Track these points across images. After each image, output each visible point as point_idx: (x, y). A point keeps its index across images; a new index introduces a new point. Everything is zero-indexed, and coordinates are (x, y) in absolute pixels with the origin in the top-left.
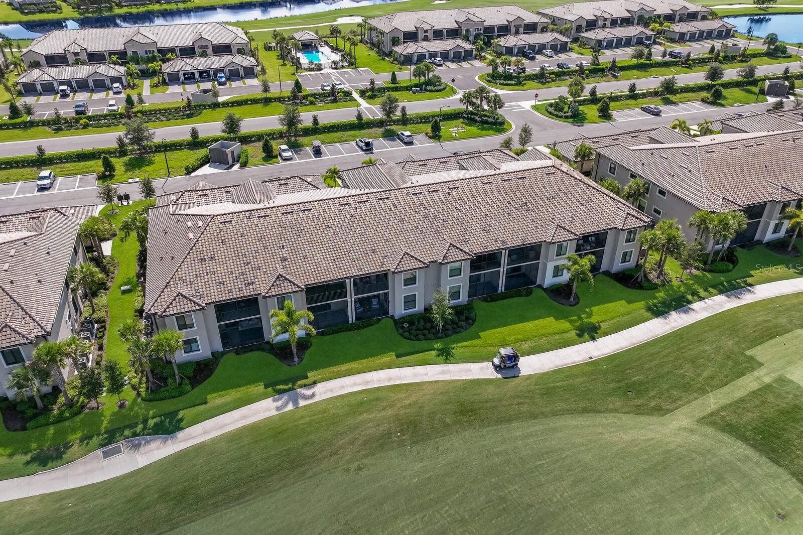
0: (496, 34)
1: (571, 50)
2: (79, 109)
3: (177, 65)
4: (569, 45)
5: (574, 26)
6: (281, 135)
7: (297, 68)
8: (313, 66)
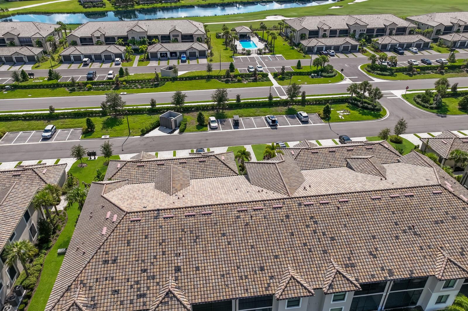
0: (375, 34)
1: (431, 48)
2: (89, 76)
3: (158, 48)
4: (430, 44)
5: (435, 30)
6: (213, 108)
7: (234, 53)
8: (245, 52)
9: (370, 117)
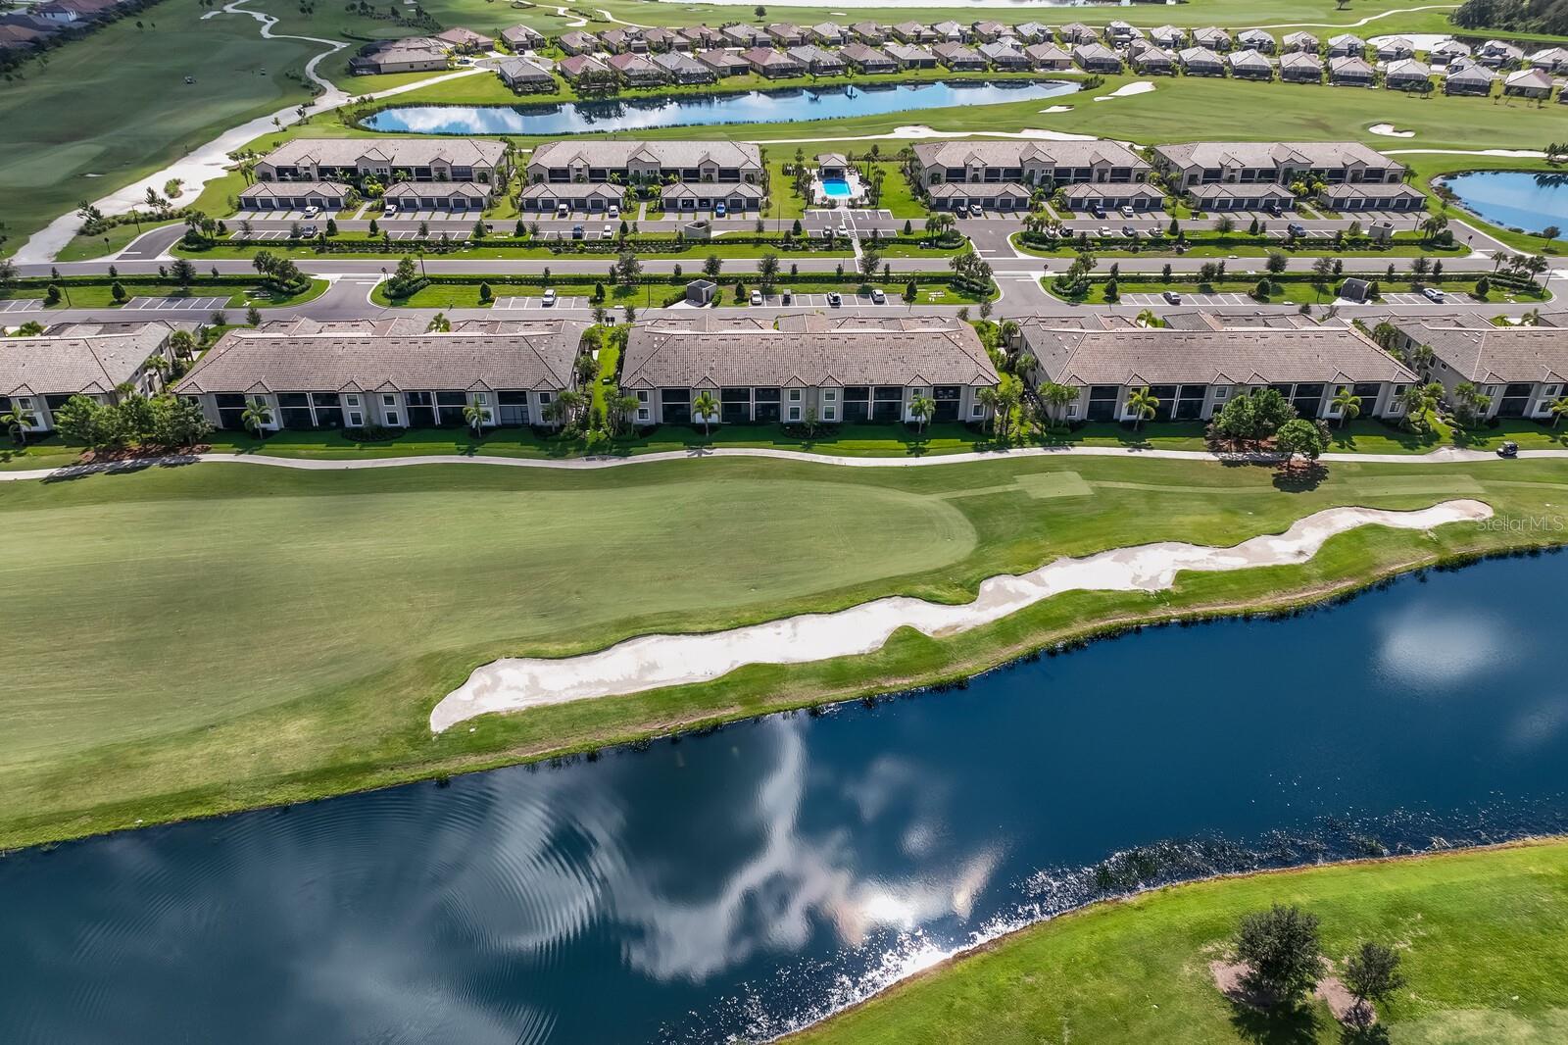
0: (1072, 178)
1: (1161, 208)
2: (576, 232)
3: (678, 191)
4: (1162, 202)
5: (1185, 176)
6: (758, 280)
7: (809, 203)
8: (826, 203)
9: (971, 300)
